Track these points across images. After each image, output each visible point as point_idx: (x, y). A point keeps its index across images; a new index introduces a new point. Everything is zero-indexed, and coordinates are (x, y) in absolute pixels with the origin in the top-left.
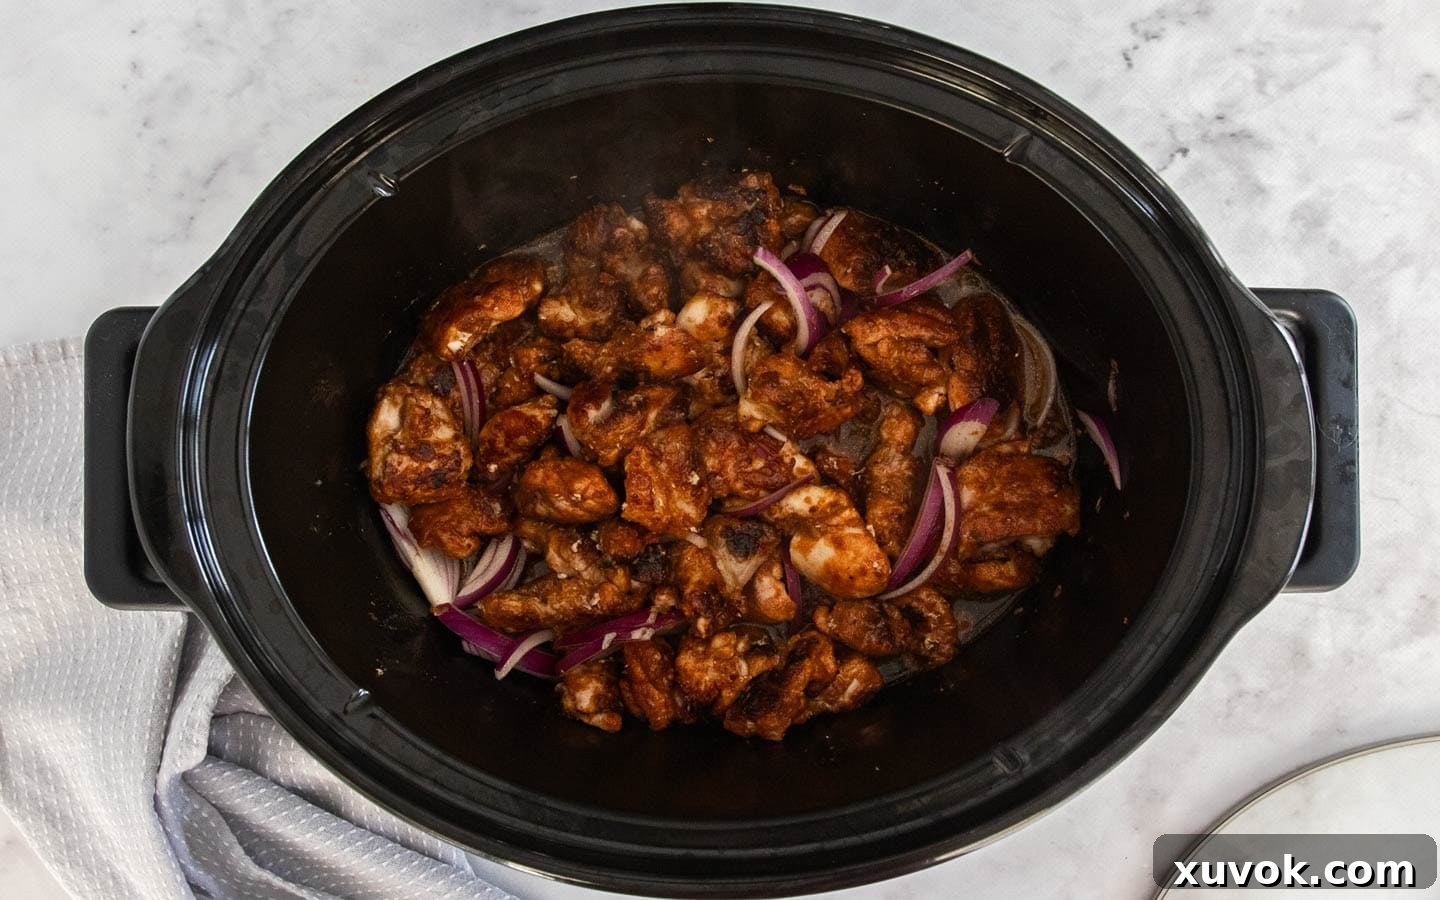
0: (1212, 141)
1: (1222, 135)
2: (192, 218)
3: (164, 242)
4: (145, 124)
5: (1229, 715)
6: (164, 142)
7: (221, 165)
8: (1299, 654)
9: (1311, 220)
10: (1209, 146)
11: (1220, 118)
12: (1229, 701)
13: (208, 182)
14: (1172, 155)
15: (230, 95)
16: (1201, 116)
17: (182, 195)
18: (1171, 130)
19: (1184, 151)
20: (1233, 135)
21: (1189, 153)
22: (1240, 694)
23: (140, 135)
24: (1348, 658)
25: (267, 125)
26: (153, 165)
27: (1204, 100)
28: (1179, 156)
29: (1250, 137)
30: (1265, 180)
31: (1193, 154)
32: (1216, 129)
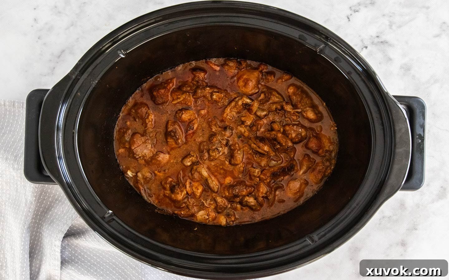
0: (375, 44)
1: (378, 42)
2: (54, 68)
3: (45, 75)
4: (39, 38)
5: (380, 224)
6: (45, 44)
7: (63, 51)
8: (402, 205)
9: (406, 69)
10: (374, 46)
11: (378, 37)
12: (380, 219)
13: (59, 57)
14: (362, 49)
15: (66, 29)
16: (372, 36)
17: (51, 61)
18: (362, 41)
19: (366, 47)
20: (382, 42)
21: (368, 48)
22: (384, 217)
23: (37, 42)
24: (418, 206)
25: (78, 39)
26: (41, 51)
27: (373, 31)
28: (365, 49)
29: (387, 43)
30: (392, 56)
31: (369, 48)
32: (376, 40)
